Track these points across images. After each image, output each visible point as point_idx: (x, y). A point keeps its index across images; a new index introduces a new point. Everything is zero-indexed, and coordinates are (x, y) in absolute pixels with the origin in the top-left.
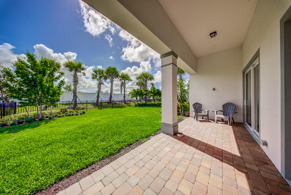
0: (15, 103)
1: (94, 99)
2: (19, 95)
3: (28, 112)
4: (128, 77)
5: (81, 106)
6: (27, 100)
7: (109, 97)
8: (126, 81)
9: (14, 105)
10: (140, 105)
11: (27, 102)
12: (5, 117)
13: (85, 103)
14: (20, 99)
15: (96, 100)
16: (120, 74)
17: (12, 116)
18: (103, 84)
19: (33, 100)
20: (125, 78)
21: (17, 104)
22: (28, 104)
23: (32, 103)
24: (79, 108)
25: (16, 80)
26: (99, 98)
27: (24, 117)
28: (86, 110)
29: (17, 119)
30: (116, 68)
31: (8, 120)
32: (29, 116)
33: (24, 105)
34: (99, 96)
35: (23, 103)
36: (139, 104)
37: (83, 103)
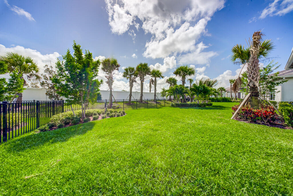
0: (63, 101)
1: (127, 98)
2: (66, 92)
3: (74, 111)
4: (160, 74)
5: (116, 105)
6: (73, 98)
7: (139, 96)
8: (157, 78)
9: (62, 102)
10: (178, 106)
11: (73, 100)
12: (54, 116)
13: (122, 102)
14: (67, 97)
15: (128, 99)
16: (151, 71)
17: (60, 115)
18: (136, 82)
19: (78, 98)
20: (157, 74)
21: (65, 102)
22: (74, 103)
23: (77, 101)
24: (114, 107)
25: (64, 75)
26: (132, 97)
27: (70, 116)
28: (123, 109)
29: (64, 119)
30: (147, 64)
31: (57, 120)
32: (74, 115)
33: (70, 103)
34: (131, 95)
35: (70, 101)
36: (177, 104)
37: (118, 102)
